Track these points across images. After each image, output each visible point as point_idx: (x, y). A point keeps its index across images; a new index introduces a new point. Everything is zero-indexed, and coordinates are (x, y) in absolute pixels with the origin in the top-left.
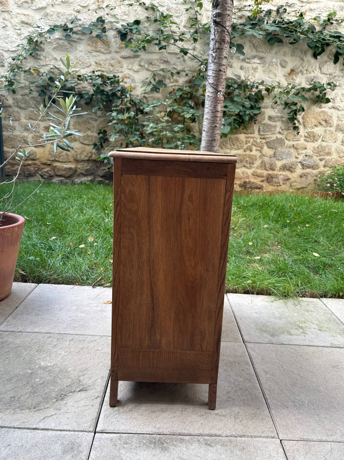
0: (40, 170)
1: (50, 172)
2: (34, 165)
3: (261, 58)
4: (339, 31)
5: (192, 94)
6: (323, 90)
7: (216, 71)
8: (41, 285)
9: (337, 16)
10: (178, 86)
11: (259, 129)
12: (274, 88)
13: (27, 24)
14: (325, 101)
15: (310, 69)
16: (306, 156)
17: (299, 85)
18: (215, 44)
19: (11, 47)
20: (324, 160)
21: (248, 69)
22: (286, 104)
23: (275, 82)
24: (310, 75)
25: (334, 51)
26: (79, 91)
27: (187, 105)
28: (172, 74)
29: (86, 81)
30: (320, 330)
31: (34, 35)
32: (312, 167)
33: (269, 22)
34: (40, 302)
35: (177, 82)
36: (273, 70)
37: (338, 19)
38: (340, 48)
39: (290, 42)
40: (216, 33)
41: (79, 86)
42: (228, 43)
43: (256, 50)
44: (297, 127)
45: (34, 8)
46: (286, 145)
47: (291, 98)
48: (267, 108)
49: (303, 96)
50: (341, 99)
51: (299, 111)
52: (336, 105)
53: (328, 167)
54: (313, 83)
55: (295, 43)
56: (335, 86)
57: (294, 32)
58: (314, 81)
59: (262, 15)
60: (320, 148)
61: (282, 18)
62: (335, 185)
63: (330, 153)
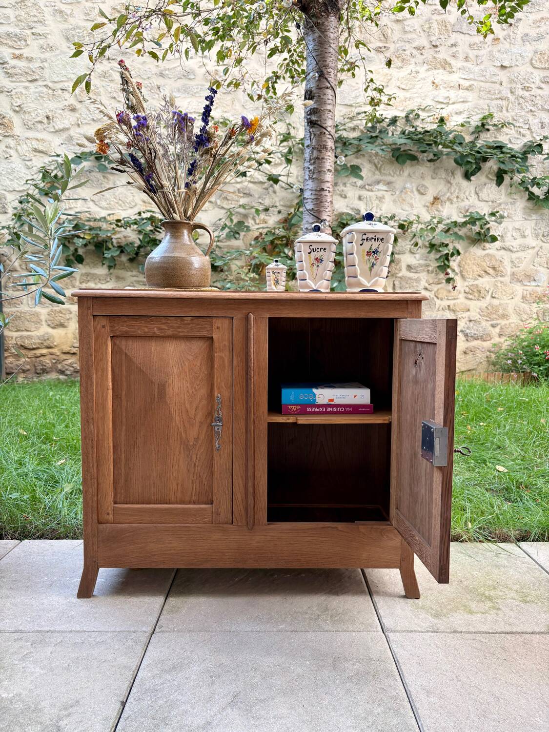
0: (60, 363)
1: (75, 365)
2: (50, 356)
3: (389, 183)
4: (499, 140)
5: (288, 239)
6: (485, 224)
7: (316, 191)
8: (26, 542)
9: (494, 120)
10: (267, 227)
11: (394, 285)
12: (411, 223)
13: (40, 152)
14: (489, 239)
15: (462, 196)
16: (470, 321)
17: (448, 219)
18: (312, 152)
19: (17, 186)
20: (499, 327)
21: (370, 200)
22: (432, 246)
23: (413, 216)
24: (462, 204)
25: (495, 168)
26: (118, 243)
27: (282, 255)
28: (257, 211)
29: (128, 228)
30: (524, 602)
31: (52, 167)
32: (482, 338)
33: (394, 133)
34: (16, 572)
35: (266, 223)
36: (408, 199)
37: (496, 123)
38: (503, 163)
39: (429, 159)
40: (312, 137)
41: (118, 236)
42: (332, 150)
43: (380, 172)
44: (452, 278)
45: (52, 130)
46: (437, 306)
47: (439, 237)
48: (404, 253)
49: (456, 233)
50: (512, 236)
51: (453, 255)
52: (507, 244)
53: (505, 336)
54: (468, 214)
55: (438, 159)
56: (502, 217)
57: (433, 145)
58: (470, 211)
59: (384, 124)
60: (489, 308)
61: (413, 127)
62: (520, 361)
63: (507, 315)
